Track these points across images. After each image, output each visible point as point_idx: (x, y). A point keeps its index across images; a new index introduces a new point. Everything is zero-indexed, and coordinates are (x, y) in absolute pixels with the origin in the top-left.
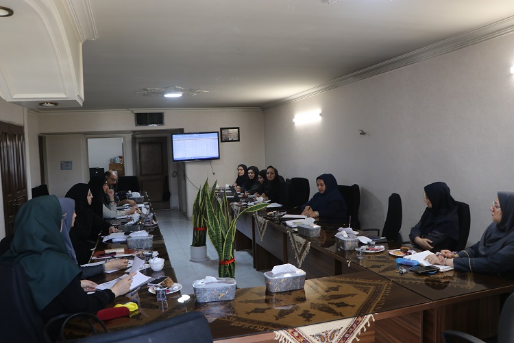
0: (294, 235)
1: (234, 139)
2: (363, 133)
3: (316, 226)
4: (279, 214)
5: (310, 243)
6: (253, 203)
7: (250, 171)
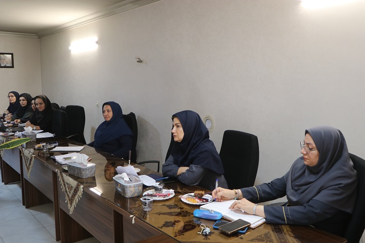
0: (64, 175)
1: (8, 65)
2: (140, 61)
3: (90, 165)
4: (49, 147)
5: (82, 186)
6: (21, 133)
7: (21, 98)
